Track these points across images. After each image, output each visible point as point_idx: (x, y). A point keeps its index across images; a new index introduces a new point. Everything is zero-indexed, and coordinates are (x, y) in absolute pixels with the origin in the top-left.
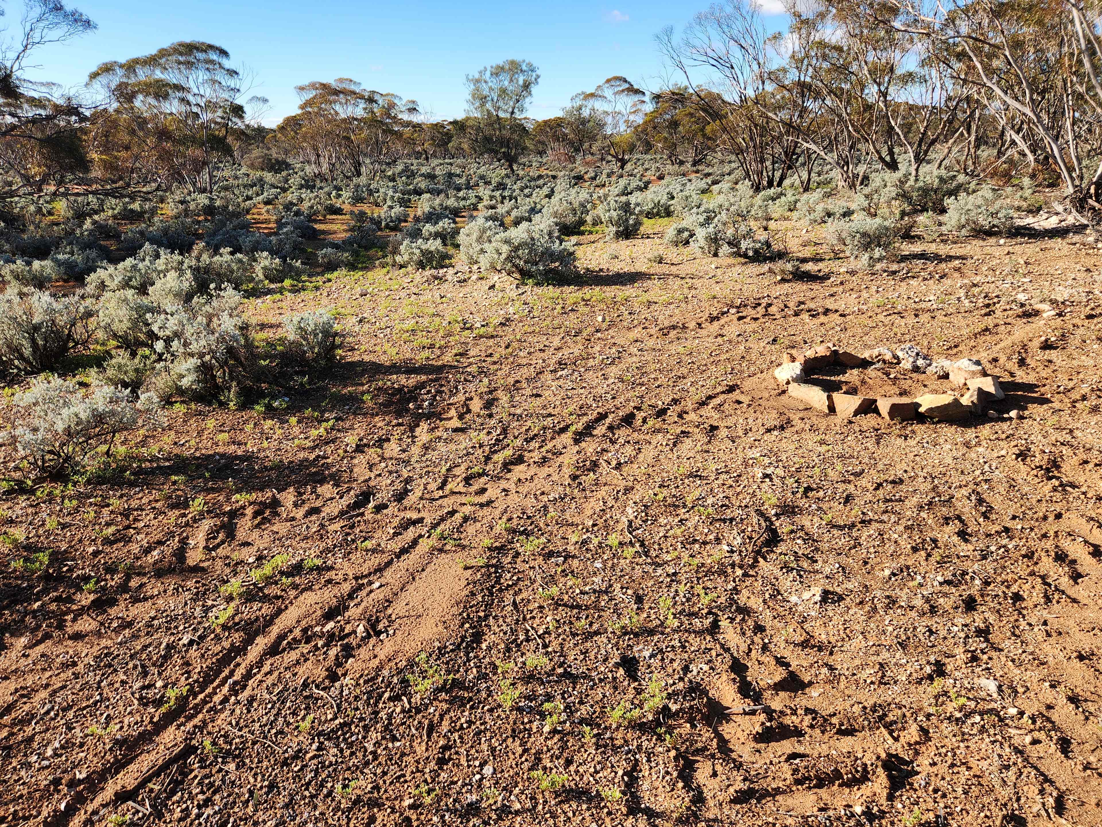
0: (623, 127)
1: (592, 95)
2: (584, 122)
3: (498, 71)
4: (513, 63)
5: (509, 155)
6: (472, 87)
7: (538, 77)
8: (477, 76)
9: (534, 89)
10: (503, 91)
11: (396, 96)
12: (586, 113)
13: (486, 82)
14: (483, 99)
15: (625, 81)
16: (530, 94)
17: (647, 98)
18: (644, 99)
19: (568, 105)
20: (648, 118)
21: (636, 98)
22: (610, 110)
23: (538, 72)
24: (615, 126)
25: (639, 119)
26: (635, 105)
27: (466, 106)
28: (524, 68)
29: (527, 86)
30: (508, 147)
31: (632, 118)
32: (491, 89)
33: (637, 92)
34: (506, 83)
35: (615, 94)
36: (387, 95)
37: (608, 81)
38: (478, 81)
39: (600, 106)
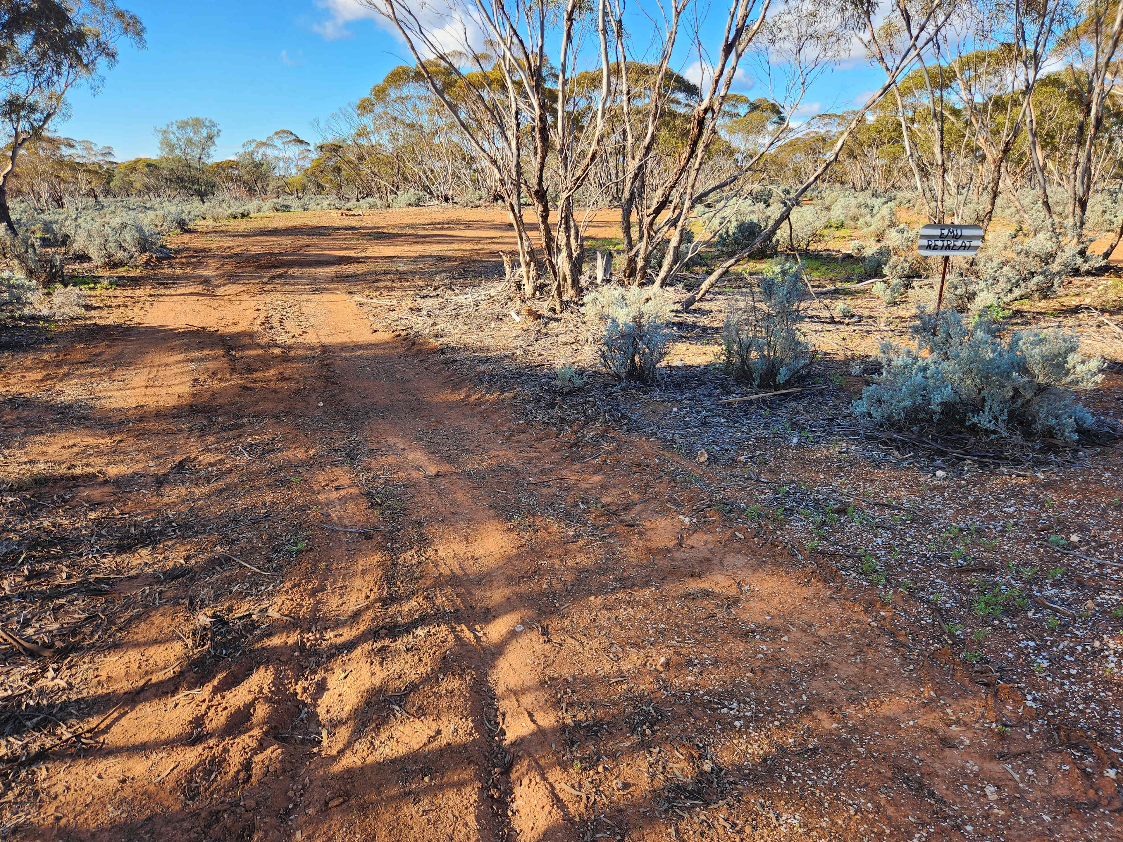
0: (294, 171)
1: (264, 144)
2: (258, 166)
3: (183, 125)
4: (197, 120)
5: (200, 191)
6: (160, 136)
7: (220, 131)
8: (164, 128)
9: (217, 140)
10: (190, 142)
11: (91, 143)
12: (258, 157)
13: (173, 133)
14: (172, 148)
15: (292, 134)
16: (214, 143)
17: (312, 148)
18: (309, 148)
19: (241, 151)
20: (315, 164)
21: (303, 147)
22: (281, 155)
23: (219, 127)
24: (287, 169)
25: (308, 165)
26: (302, 153)
27: (159, 152)
28: (207, 124)
29: (210, 138)
30: (198, 184)
31: (301, 163)
32: (179, 139)
33: (301, 142)
34: (192, 135)
35: (284, 143)
36: (84, 142)
37: (277, 133)
38: (164, 132)
39: (270, 152)
